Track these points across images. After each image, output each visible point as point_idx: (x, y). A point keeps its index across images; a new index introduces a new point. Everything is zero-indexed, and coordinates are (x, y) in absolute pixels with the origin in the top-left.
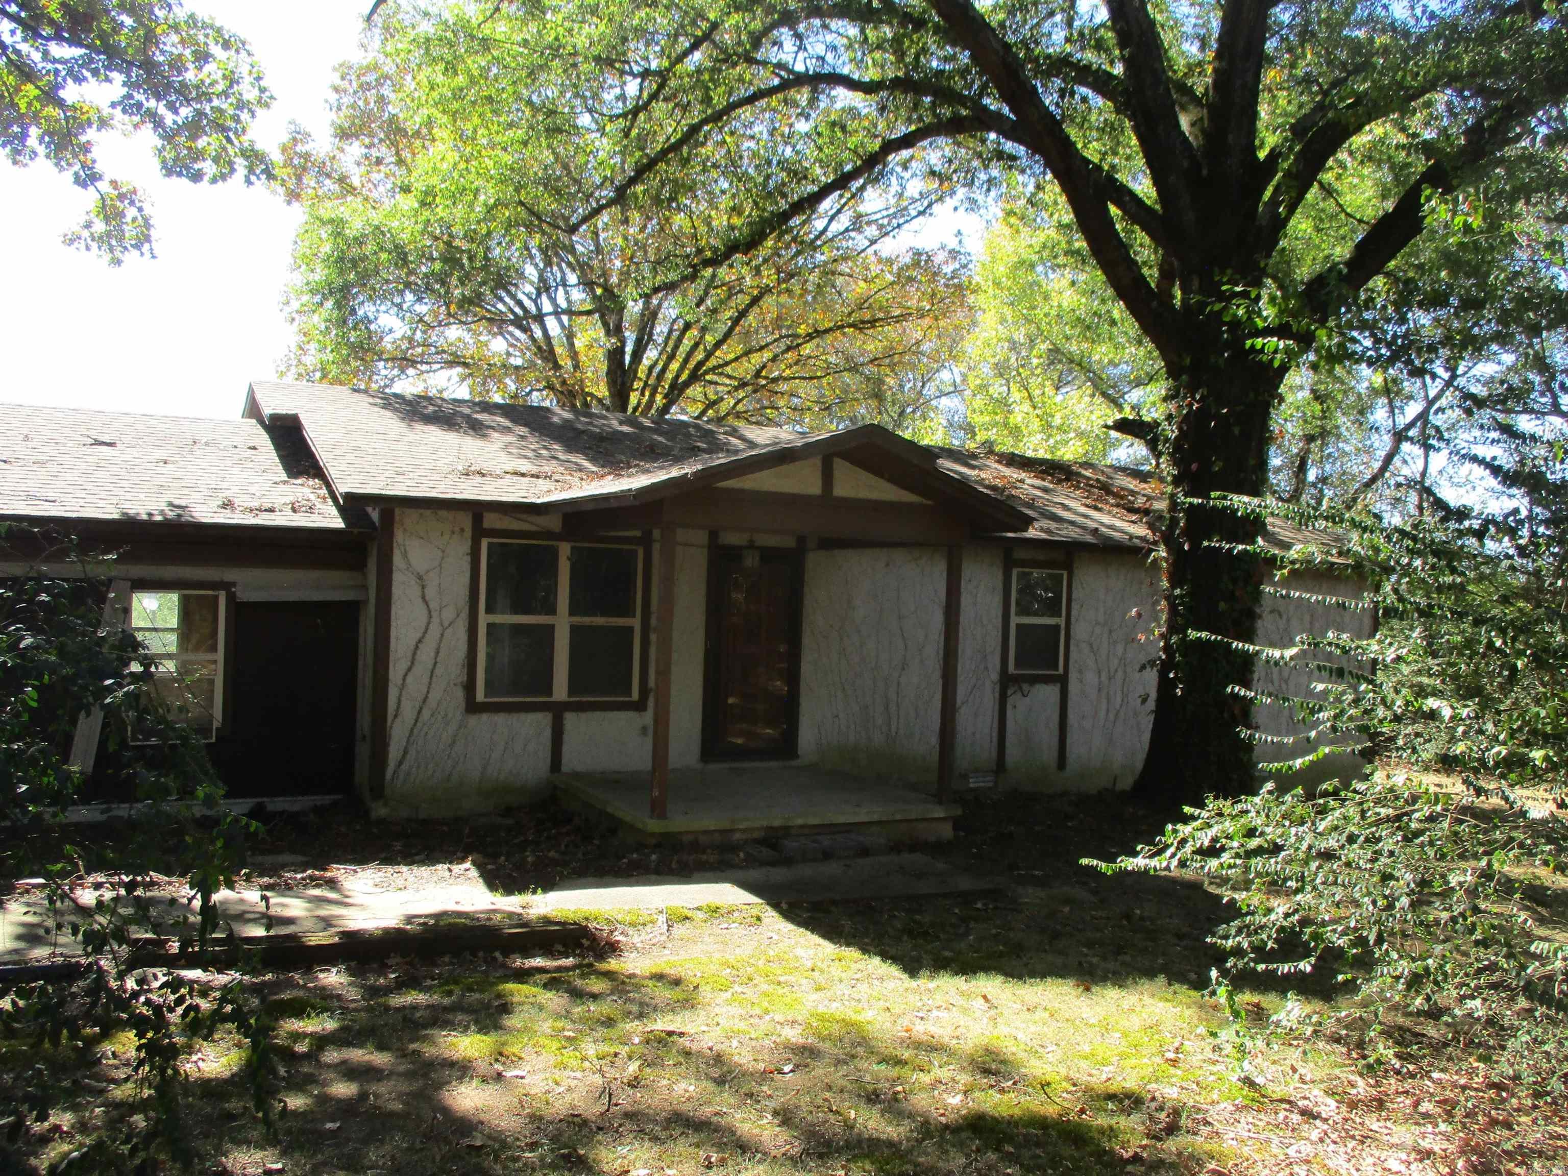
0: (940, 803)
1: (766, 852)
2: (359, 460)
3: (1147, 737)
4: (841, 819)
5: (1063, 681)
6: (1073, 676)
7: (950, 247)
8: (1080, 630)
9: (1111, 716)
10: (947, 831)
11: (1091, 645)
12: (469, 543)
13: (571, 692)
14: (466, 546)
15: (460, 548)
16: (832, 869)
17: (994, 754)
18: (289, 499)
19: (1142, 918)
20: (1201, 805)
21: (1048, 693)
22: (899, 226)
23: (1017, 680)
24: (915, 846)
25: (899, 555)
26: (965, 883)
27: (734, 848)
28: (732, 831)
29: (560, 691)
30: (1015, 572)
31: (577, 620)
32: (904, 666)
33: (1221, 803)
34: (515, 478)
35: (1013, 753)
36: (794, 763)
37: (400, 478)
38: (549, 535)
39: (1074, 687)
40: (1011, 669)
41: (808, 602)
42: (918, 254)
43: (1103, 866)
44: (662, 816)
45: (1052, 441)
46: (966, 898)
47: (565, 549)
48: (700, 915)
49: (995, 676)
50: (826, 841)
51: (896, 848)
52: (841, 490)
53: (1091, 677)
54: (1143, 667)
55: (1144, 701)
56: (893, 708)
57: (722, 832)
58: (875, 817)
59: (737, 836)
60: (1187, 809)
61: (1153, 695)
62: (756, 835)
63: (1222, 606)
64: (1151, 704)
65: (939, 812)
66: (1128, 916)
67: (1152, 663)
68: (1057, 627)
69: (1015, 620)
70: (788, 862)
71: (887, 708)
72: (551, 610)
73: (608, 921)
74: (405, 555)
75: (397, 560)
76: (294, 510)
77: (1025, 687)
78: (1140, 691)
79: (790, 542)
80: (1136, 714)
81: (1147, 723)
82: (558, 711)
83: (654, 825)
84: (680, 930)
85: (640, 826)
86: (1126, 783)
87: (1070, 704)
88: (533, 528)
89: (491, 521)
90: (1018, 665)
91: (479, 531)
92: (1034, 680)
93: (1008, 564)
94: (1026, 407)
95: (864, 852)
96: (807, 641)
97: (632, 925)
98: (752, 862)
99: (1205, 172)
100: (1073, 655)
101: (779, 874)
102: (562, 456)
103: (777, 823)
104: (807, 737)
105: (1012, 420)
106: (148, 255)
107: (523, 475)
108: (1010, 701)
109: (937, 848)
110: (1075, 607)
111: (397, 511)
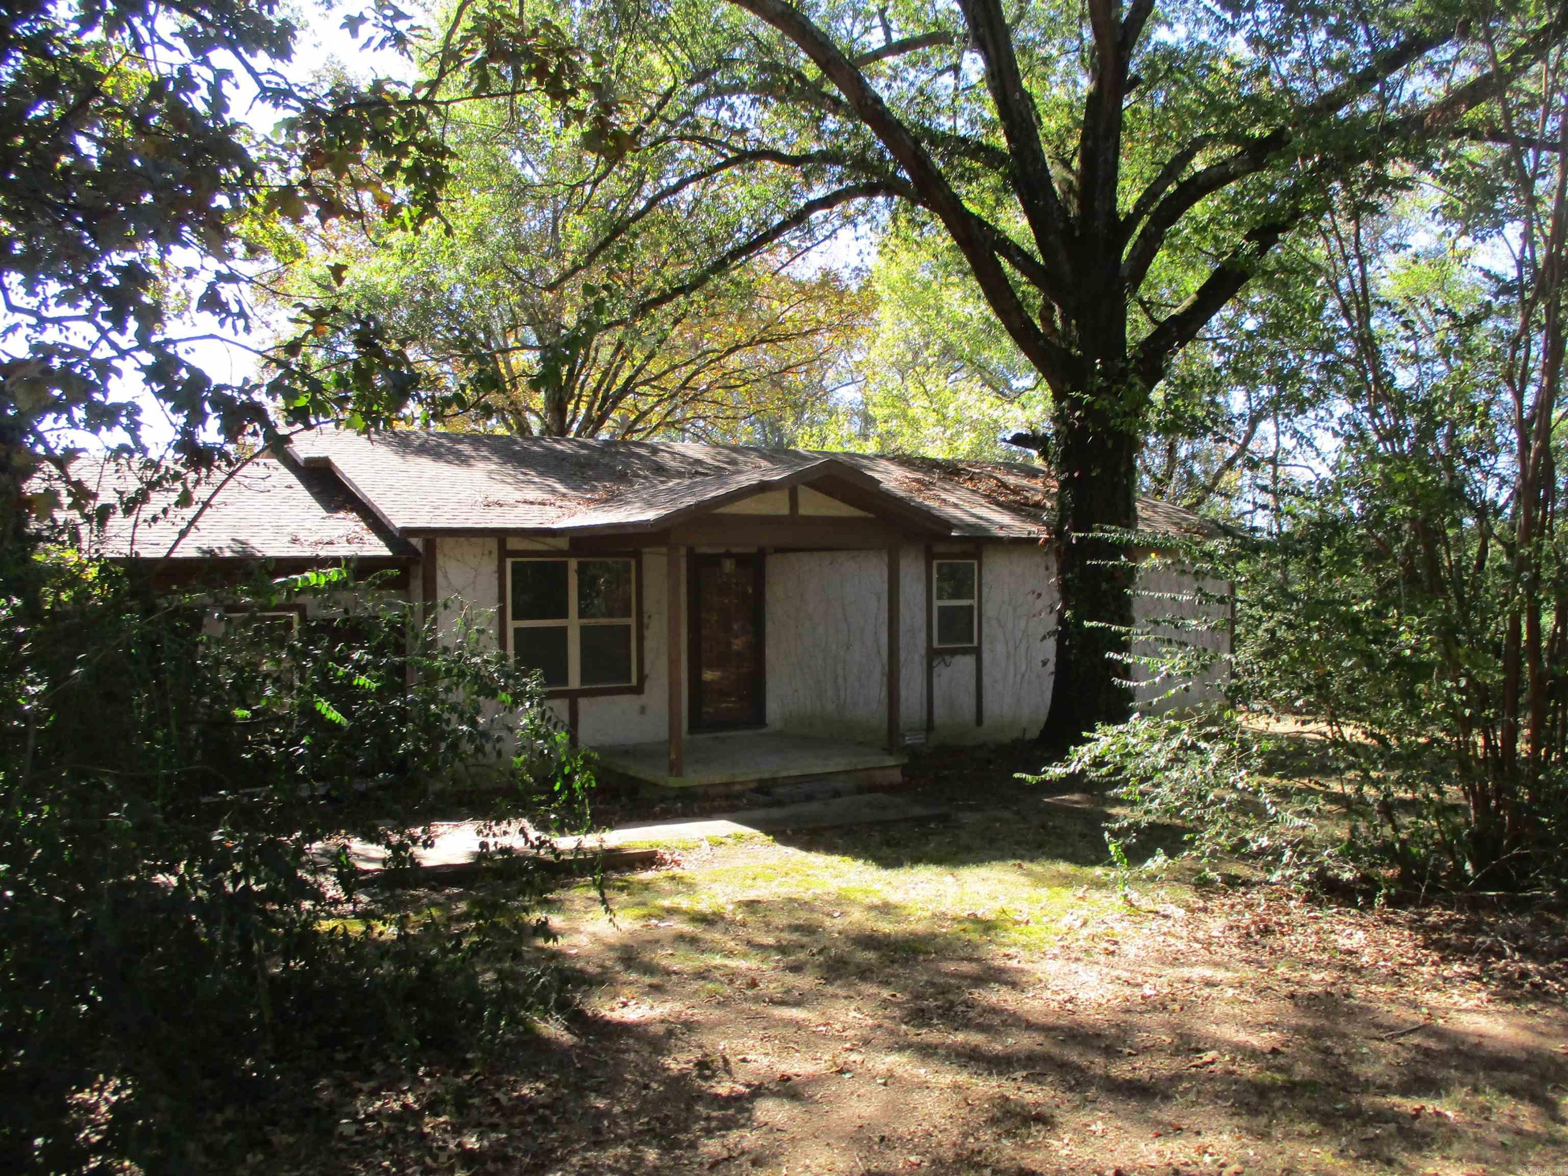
0: (891, 754)
1: (761, 798)
2: (398, 498)
3: (1048, 695)
4: (817, 770)
5: (977, 652)
6: (985, 648)
7: (853, 266)
8: (989, 610)
9: (1019, 677)
10: (896, 776)
11: (999, 621)
12: (496, 562)
13: (583, 680)
14: (493, 566)
15: (489, 566)
16: (815, 807)
17: (925, 717)
18: (341, 532)
19: (1054, 827)
20: (1093, 730)
21: (966, 663)
22: (808, 249)
23: (941, 653)
24: (873, 788)
25: (841, 556)
26: (918, 811)
27: (739, 796)
28: (734, 783)
29: (574, 681)
30: (935, 563)
31: (585, 621)
32: (848, 647)
33: (1106, 728)
34: (527, 506)
35: (940, 713)
36: (764, 730)
37: (437, 512)
38: (561, 553)
39: (986, 656)
40: (936, 644)
41: (768, 596)
42: (826, 274)
43: (1029, 778)
44: (679, 774)
45: (948, 433)
46: (921, 822)
47: (573, 564)
48: (730, 841)
49: (923, 651)
50: (806, 788)
51: (860, 790)
52: (805, 510)
53: (1000, 648)
54: (1044, 638)
55: (1044, 663)
56: (840, 681)
57: (726, 784)
58: (841, 768)
59: (737, 788)
60: (1085, 734)
61: (1053, 659)
62: (752, 785)
63: (1104, 586)
64: (1051, 667)
65: (890, 761)
66: (1043, 826)
67: (1050, 634)
68: (971, 608)
69: (937, 603)
70: (779, 803)
71: (835, 682)
72: (564, 614)
73: (668, 848)
74: (446, 576)
75: (440, 580)
76: (348, 541)
77: (947, 658)
78: (1041, 658)
79: (754, 550)
80: (1038, 677)
81: (1049, 683)
82: (573, 697)
83: (674, 782)
84: (719, 851)
85: (662, 783)
86: (1034, 733)
87: (984, 671)
88: (545, 548)
89: (513, 544)
90: (941, 640)
91: (504, 553)
92: (954, 652)
93: (930, 556)
94: (924, 402)
95: (837, 794)
96: (769, 628)
97: (684, 849)
98: (752, 805)
99: (1077, 233)
100: (985, 630)
101: (776, 813)
102: (536, 480)
103: (767, 775)
104: (773, 708)
105: (910, 413)
106: (189, 323)
107: (532, 503)
108: (936, 671)
109: (891, 789)
110: (985, 590)
111: (438, 540)
